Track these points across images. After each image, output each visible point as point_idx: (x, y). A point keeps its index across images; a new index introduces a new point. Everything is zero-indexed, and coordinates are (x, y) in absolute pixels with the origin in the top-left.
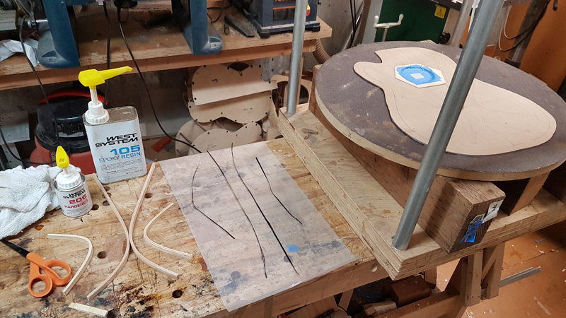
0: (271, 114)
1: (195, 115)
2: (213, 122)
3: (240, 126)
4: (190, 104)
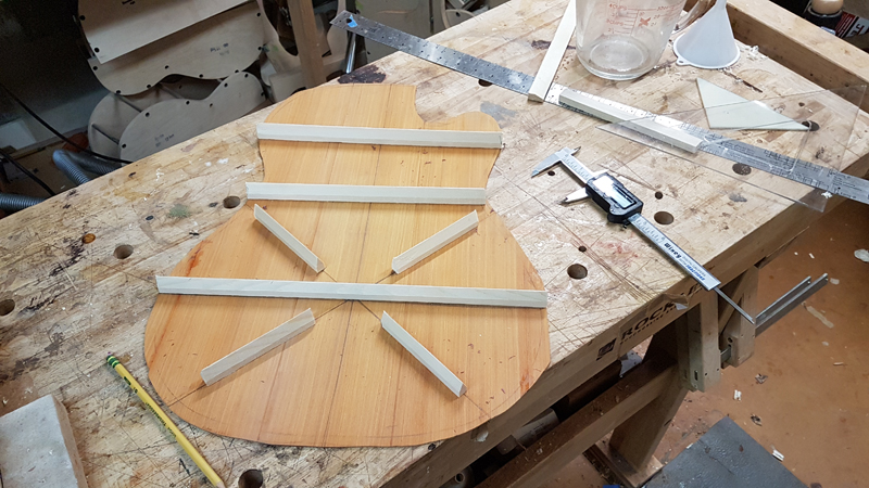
0: (269, 47)
1: (111, 82)
3: (213, 84)
4: (91, 63)
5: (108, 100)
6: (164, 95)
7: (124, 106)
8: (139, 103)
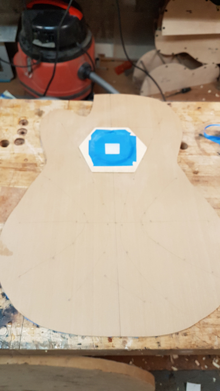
1: (159, 45)
2: (174, 56)
3: (199, 65)
4: (157, 32)
5: (153, 52)
6: (175, 60)
7: (158, 58)
8: (165, 59)
